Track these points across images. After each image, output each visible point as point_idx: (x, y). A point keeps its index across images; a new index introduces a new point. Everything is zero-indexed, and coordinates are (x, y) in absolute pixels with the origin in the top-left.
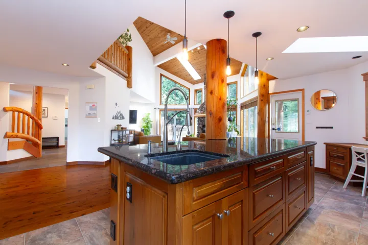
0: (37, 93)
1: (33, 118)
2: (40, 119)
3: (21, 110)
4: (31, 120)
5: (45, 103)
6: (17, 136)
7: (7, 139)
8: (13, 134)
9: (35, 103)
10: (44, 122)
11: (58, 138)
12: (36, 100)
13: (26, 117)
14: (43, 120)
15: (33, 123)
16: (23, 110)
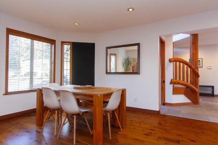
0: (193, 43)
1: (190, 67)
2: (197, 68)
3: (181, 60)
4: (189, 69)
5: (201, 55)
6: (179, 83)
7: (172, 85)
8: (176, 81)
9: (192, 53)
10: (200, 71)
11: (213, 87)
12: (193, 51)
13: (186, 66)
14: (199, 69)
15: (190, 72)
16: (183, 60)
